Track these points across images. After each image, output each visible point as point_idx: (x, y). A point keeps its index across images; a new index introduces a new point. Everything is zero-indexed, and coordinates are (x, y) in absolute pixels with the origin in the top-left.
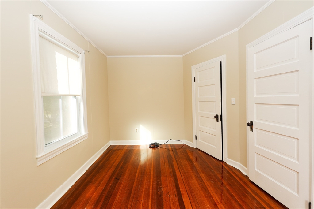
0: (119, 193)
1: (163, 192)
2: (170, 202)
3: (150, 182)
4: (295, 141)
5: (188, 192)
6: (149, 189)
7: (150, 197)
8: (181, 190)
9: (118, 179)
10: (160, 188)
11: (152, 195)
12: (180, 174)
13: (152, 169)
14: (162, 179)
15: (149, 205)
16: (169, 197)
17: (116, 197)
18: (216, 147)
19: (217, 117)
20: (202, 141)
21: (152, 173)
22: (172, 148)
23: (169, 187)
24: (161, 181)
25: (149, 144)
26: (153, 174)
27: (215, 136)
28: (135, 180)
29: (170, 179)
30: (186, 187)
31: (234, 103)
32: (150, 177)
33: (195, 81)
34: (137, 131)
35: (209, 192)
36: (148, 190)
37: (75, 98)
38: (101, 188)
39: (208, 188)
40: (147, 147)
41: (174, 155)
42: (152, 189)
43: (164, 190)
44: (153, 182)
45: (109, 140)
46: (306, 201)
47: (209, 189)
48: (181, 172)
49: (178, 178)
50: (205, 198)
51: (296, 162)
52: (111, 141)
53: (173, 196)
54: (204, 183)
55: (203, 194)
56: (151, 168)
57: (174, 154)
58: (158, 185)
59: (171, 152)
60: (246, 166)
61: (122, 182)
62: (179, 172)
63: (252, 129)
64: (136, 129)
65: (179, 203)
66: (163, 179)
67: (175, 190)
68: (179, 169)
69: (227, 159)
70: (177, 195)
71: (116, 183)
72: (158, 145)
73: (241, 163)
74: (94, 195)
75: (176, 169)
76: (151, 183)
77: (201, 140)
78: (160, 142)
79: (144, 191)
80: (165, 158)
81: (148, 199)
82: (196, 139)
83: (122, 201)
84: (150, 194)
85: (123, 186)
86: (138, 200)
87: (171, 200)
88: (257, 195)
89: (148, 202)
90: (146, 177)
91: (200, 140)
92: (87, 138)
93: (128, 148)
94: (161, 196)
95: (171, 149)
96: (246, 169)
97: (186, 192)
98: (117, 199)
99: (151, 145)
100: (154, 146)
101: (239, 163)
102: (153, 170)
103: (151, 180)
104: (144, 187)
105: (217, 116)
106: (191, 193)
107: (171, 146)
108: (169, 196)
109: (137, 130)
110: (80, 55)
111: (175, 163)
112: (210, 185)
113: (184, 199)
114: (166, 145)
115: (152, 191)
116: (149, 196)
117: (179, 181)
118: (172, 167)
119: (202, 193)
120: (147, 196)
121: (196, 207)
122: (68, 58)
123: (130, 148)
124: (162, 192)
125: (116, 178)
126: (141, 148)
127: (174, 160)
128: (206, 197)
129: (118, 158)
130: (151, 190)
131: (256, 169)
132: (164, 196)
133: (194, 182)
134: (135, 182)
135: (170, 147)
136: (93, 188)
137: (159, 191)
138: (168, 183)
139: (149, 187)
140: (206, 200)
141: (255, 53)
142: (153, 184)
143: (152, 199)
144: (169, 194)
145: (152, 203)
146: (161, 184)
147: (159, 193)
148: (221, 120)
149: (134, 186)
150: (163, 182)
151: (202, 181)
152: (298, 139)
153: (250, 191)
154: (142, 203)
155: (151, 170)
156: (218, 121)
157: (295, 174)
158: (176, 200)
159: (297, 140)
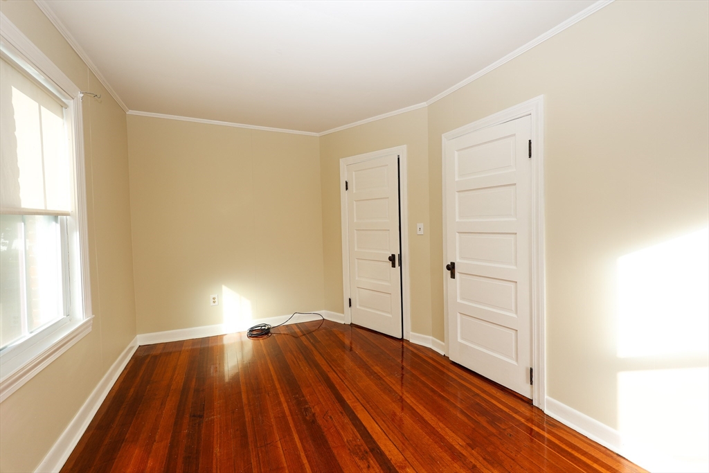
0: (215, 442)
1: (317, 415)
2: (335, 427)
3: (280, 404)
4: (512, 285)
5: (362, 402)
6: (284, 416)
7: (293, 430)
8: (348, 402)
9: (201, 417)
10: (306, 410)
11: (296, 426)
12: (336, 375)
13: (275, 377)
14: (304, 393)
15: (296, 445)
16: (330, 420)
17: (213, 452)
18: (390, 316)
19: (392, 258)
20: (363, 309)
21: (278, 386)
22: (301, 331)
23: (323, 403)
24: (303, 396)
25: (246, 329)
26: (281, 388)
27: (388, 296)
28: (245, 408)
29: (319, 388)
30: (356, 395)
31: (422, 232)
32: (277, 394)
33: (347, 189)
34: (214, 302)
35: (397, 393)
36: (282, 419)
37: (56, 221)
38: (161, 447)
39: (393, 387)
40: (241, 337)
41: (312, 343)
42: (292, 416)
43: (317, 410)
44: (287, 402)
45: (134, 333)
46: (527, 369)
47: (395, 389)
48: (337, 372)
49: (335, 383)
50: (394, 404)
51: (514, 316)
52: (138, 336)
53: (337, 416)
54: (384, 380)
55: (389, 399)
56: (271, 376)
57: (310, 341)
58: (300, 405)
59: (303, 338)
60: (443, 340)
61: (212, 421)
62: (334, 373)
63: (453, 276)
64: (214, 296)
65: (353, 424)
66: (305, 391)
67: (338, 405)
68: (331, 366)
69: (411, 333)
70: (343, 412)
71: (199, 425)
72: (269, 329)
73: (434, 336)
74: (150, 463)
75: (325, 367)
76: (285, 405)
77: (360, 305)
78: (273, 321)
79: (274, 423)
80: (295, 353)
81: (290, 435)
82: (350, 306)
83: (233, 455)
84: (292, 425)
85: (220, 427)
86: (269, 442)
87: (336, 424)
88: (464, 379)
89: (292, 439)
90: (267, 397)
91: (358, 307)
92: (90, 329)
93: (195, 347)
94: (314, 422)
95: (300, 334)
96: (443, 344)
97: (359, 403)
98: (218, 454)
99: (252, 330)
100: (259, 333)
101: (431, 337)
102: (279, 380)
103: (282, 399)
104: (272, 415)
105: (393, 256)
106: (367, 402)
107: (299, 328)
108: (331, 417)
109: (214, 299)
110: (71, 103)
111: (318, 358)
112: (394, 382)
113: (359, 416)
114: (287, 326)
115: (293, 419)
116: (289, 428)
117: (338, 388)
118: (317, 366)
119: (386, 397)
120: (286, 430)
121: (384, 421)
122: (41, 106)
123: (199, 347)
124: (314, 414)
125: (194, 416)
126: (226, 341)
127: (315, 353)
128: (394, 402)
129: (176, 373)
130: (289, 418)
131: (459, 340)
132: (320, 421)
133: (366, 382)
134: (246, 413)
135: (297, 330)
136: (137, 452)
137: (306, 415)
138: (319, 397)
139: (283, 413)
140: (396, 407)
141: (457, 151)
142: (288, 405)
143: (299, 432)
144: (330, 414)
145: (301, 440)
146: (306, 402)
147: (308, 418)
148: (400, 264)
149: (247, 419)
150: (308, 398)
151: (380, 378)
152: (516, 282)
153: (454, 376)
154: (280, 446)
155: (272, 380)
156: (394, 266)
157: (513, 333)
158: (347, 420)
159: (514, 284)
